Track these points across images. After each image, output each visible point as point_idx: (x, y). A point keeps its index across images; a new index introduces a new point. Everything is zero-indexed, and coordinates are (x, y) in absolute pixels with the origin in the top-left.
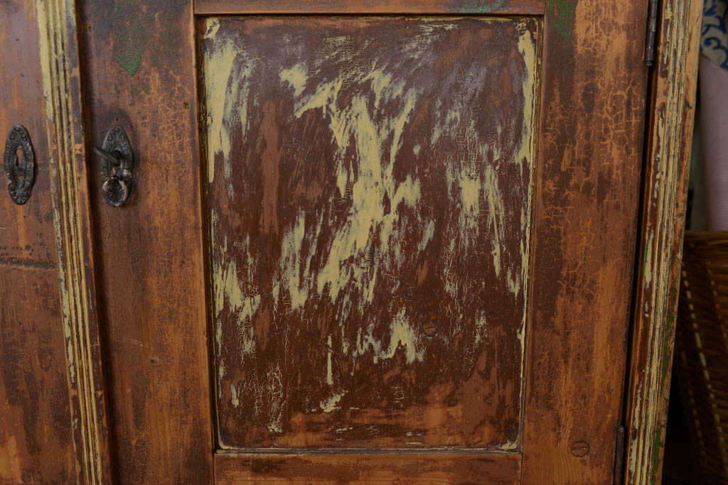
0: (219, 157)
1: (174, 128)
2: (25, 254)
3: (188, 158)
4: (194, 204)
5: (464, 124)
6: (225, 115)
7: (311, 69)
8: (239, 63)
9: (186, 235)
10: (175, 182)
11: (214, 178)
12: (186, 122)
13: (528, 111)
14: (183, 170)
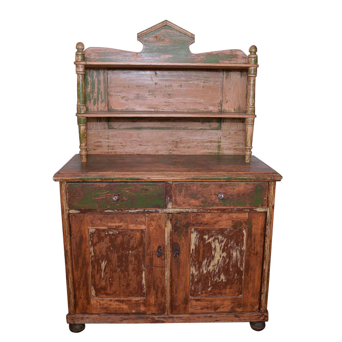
0: (193, 249)
2: (159, 266)
3: (187, 250)
6: (194, 243)
8: (197, 235)
10: (186, 254)
11: (192, 253)
13: (245, 242)
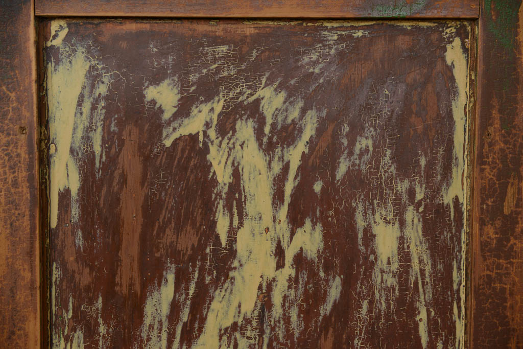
0: (65, 195)
1: (6, 158)
3: (24, 198)
4: (31, 257)
5: (378, 154)
6: (73, 142)
7: (184, 86)
8: (93, 78)
9: (18, 297)
10: (6, 229)
11: (58, 223)
12: (23, 152)
14: (17, 212)
